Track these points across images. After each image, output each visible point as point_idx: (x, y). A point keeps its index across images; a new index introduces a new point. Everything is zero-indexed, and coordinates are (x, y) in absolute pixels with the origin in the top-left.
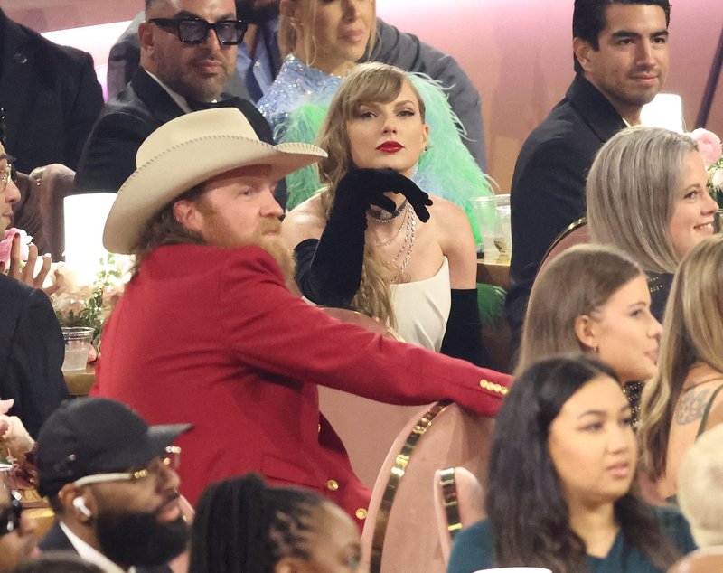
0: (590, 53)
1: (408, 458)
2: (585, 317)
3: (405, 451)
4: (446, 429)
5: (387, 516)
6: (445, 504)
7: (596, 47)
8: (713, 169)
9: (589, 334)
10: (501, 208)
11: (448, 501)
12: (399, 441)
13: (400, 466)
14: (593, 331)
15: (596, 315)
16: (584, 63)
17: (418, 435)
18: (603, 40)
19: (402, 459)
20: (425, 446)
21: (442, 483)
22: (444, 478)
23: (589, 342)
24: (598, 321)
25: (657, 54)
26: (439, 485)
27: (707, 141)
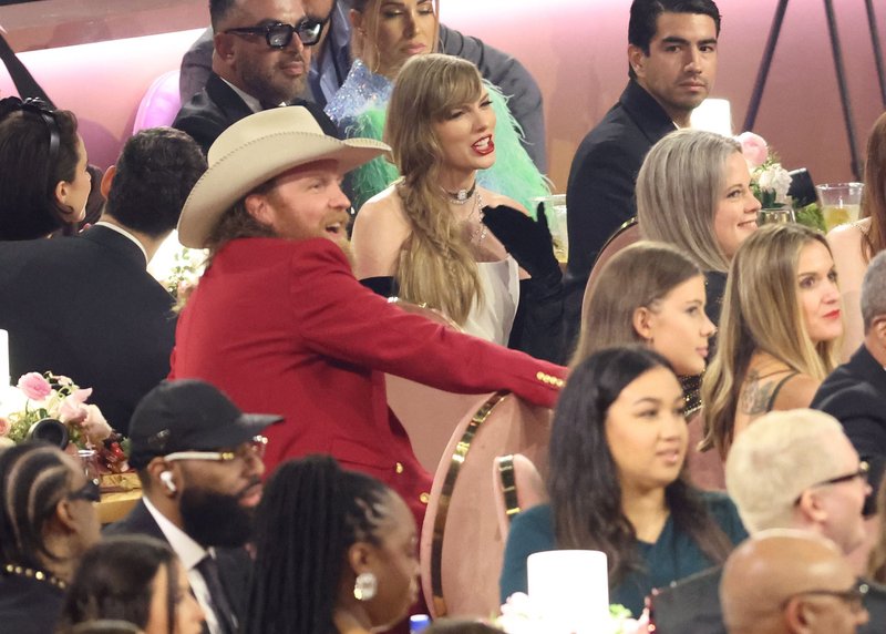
0: (642, 59)
1: (468, 445)
2: (644, 309)
3: (466, 438)
4: (505, 418)
5: (448, 500)
6: (504, 489)
7: (648, 54)
8: (760, 171)
9: (646, 326)
10: (557, 208)
11: (506, 486)
12: (460, 429)
13: (460, 453)
14: (650, 323)
15: (654, 307)
16: (636, 69)
17: (478, 423)
18: (654, 46)
19: (463, 447)
20: (484, 435)
21: (501, 470)
22: (503, 465)
23: (645, 333)
24: (656, 313)
25: (704, 63)
26: (498, 472)
27: (753, 144)
